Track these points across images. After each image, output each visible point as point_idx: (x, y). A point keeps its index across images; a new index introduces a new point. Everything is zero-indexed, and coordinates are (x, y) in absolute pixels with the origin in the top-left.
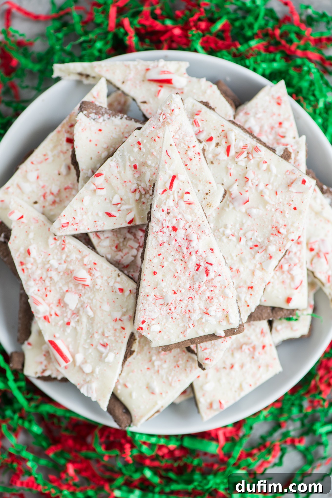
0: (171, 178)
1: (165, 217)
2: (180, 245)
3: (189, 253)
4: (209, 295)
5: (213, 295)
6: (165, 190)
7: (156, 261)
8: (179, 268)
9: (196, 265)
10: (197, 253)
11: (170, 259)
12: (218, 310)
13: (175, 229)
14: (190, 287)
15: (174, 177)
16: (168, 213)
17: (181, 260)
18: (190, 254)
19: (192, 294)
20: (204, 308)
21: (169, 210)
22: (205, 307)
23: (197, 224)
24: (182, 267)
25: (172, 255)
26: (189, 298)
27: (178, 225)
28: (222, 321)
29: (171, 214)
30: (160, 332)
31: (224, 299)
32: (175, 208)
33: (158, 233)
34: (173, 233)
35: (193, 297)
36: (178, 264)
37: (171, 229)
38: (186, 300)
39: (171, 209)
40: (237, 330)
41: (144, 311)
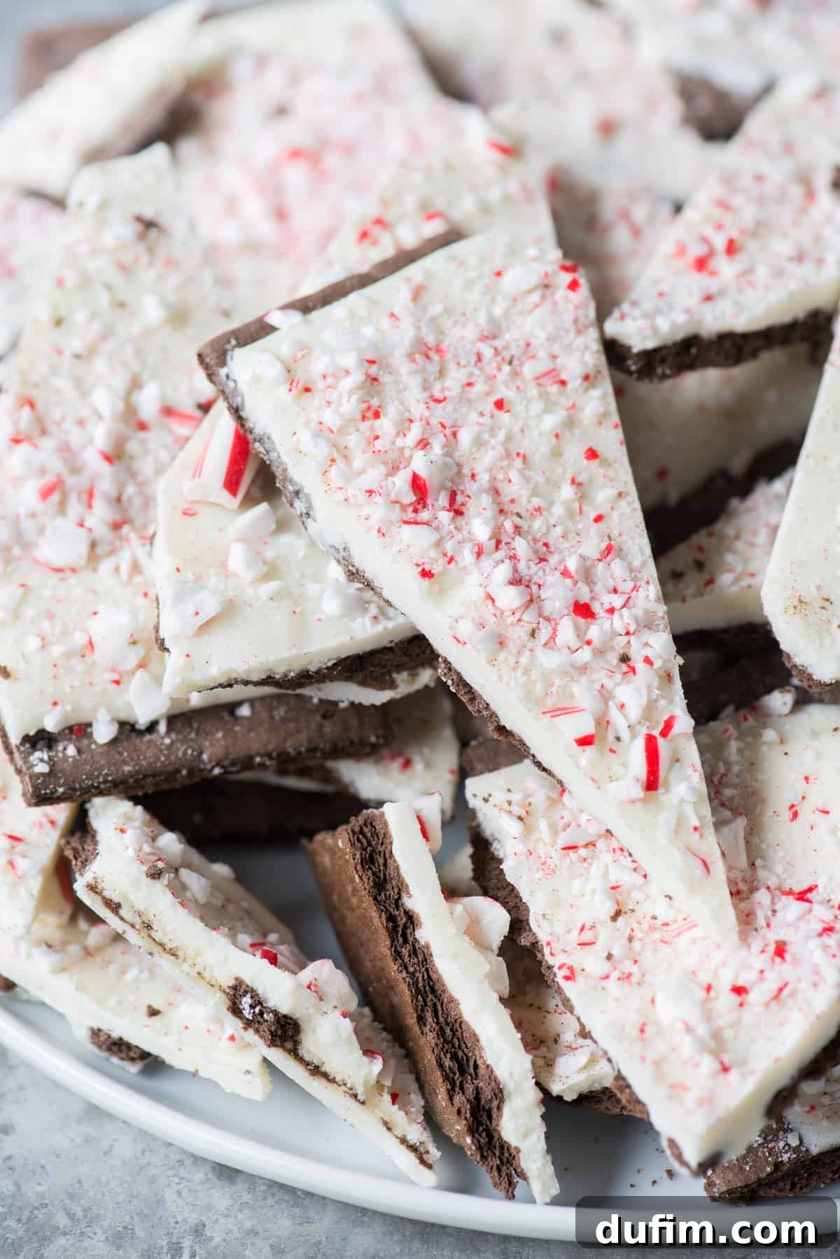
0: (661, 780)
1: (633, 642)
2: (543, 564)
3: (502, 546)
4: (378, 423)
5: (364, 426)
6: (665, 732)
7: (603, 496)
8: (516, 489)
9: (463, 509)
10: (479, 548)
11: (558, 510)
12: (330, 380)
13: (583, 610)
14: (454, 434)
15: (652, 784)
16: (625, 659)
17: (519, 515)
18: (498, 543)
19: (439, 414)
20: (381, 380)
21: (625, 673)
22: (376, 383)
23: (512, 646)
24: (508, 492)
25: (555, 526)
26: (445, 399)
27: (577, 627)
28: (300, 354)
29: (613, 659)
30: (499, 274)
31: (321, 423)
32: (609, 684)
33: (635, 586)
34: (585, 597)
35: (432, 404)
36: (524, 500)
37: (596, 607)
38: (449, 389)
39: (618, 677)
40: (228, 347)
41: (581, 327)
